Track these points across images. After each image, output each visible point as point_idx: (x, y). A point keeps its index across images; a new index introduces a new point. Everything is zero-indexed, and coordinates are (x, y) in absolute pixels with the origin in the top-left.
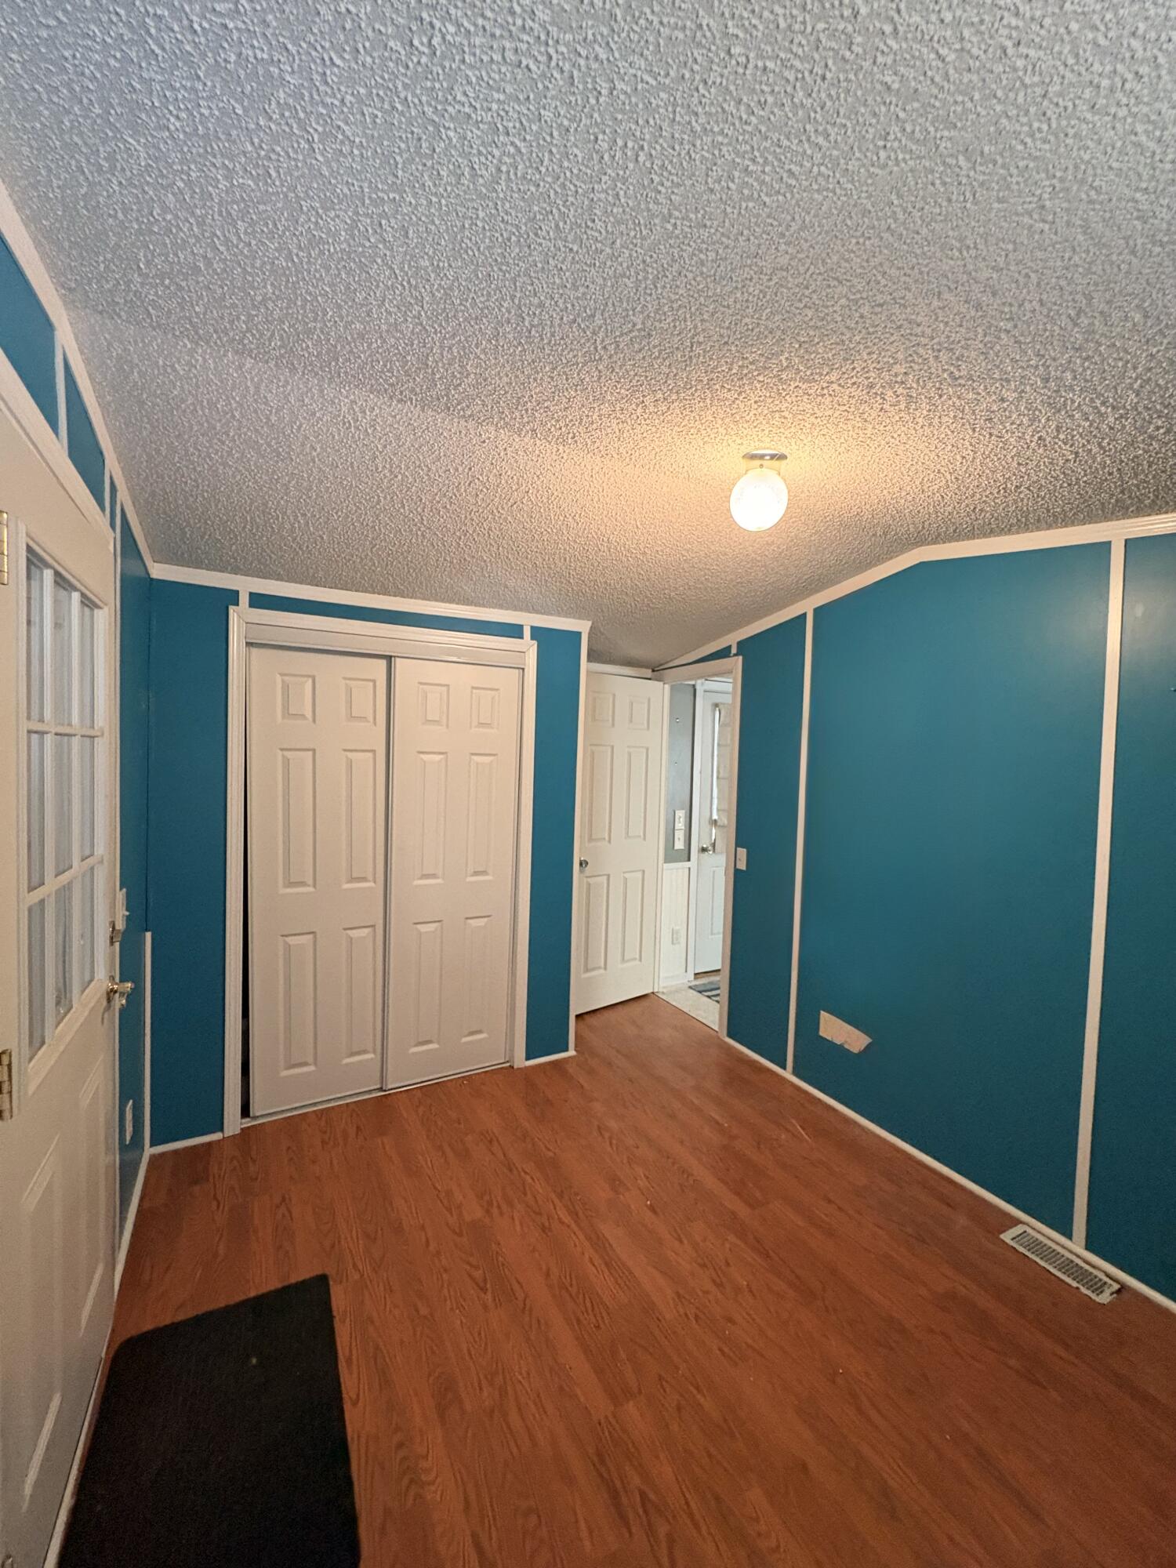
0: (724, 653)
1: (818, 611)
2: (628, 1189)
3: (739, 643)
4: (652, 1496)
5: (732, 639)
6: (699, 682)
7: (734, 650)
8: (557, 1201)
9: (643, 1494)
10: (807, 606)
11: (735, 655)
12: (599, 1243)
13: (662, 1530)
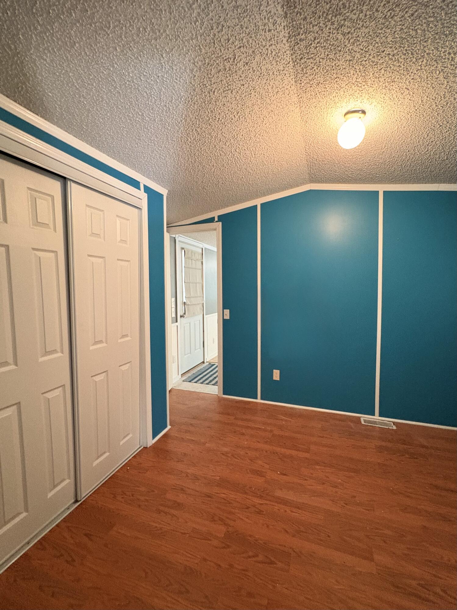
0: (211, 220)
1: (262, 205)
2: (266, 472)
3: (219, 216)
4: (423, 582)
5: (215, 214)
6: (177, 236)
7: (216, 219)
8: (248, 497)
9: (419, 584)
10: (258, 202)
11: (217, 222)
12: (284, 502)
13: (438, 590)
